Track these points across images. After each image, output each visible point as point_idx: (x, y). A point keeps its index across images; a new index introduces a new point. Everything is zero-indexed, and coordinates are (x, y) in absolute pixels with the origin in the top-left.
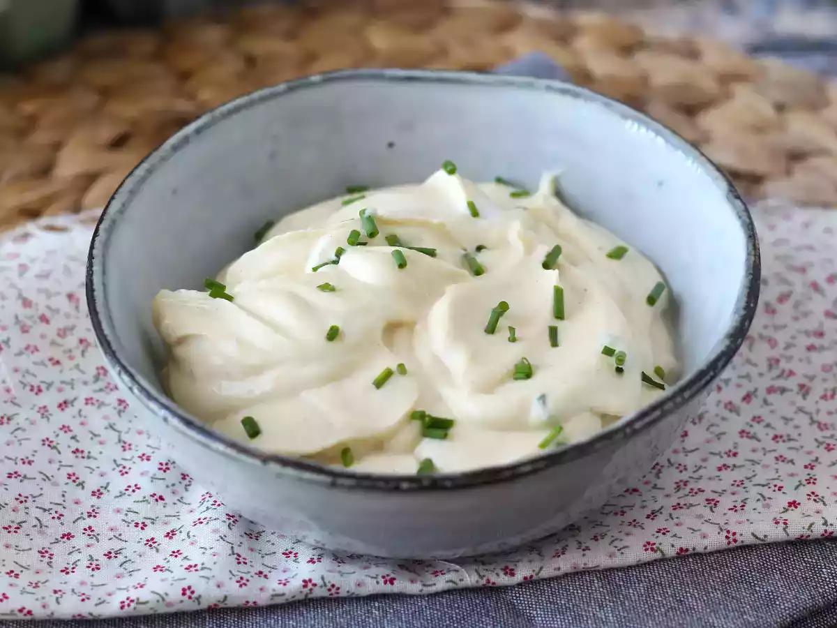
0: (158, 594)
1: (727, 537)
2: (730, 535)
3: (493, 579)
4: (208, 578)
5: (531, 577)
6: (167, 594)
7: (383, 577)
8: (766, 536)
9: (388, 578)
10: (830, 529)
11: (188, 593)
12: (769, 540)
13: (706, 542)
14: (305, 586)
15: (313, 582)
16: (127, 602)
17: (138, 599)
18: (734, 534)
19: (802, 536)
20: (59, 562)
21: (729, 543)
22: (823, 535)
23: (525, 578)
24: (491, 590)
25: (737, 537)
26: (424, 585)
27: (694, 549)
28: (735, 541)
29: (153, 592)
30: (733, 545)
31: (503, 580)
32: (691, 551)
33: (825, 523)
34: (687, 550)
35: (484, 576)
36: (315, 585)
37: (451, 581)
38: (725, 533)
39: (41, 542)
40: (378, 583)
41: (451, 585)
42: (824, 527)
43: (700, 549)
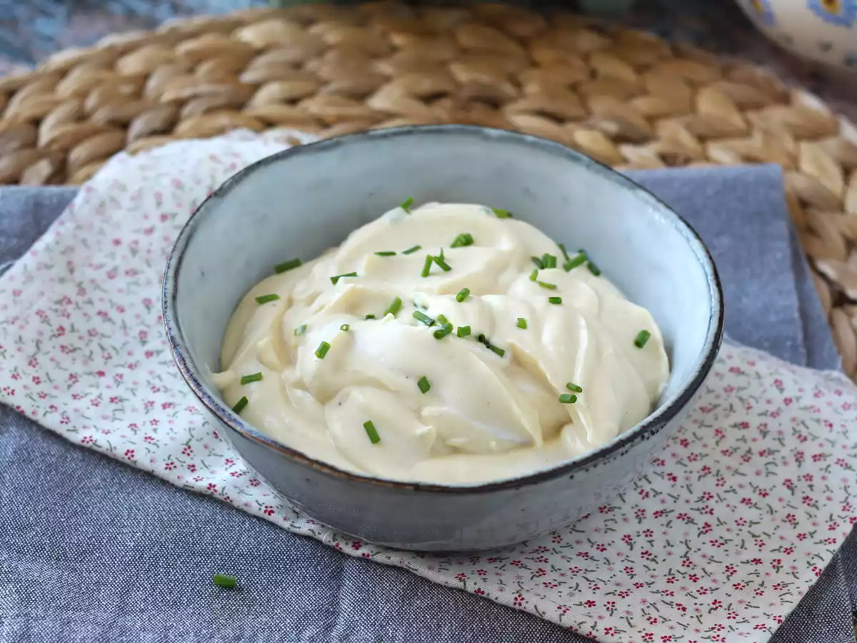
0: (110, 444)
1: (516, 599)
2: (519, 599)
3: (341, 546)
4: (149, 451)
5: (368, 555)
6: (115, 448)
7: (266, 507)
8: (544, 613)
9: (269, 509)
10: (594, 633)
11: (130, 454)
12: (546, 617)
13: (499, 594)
14: (209, 488)
15: (216, 488)
16: (88, 439)
17: (96, 441)
18: (523, 599)
19: (571, 628)
20: (77, 389)
21: (515, 604)
22: (587, 635)
23: (364, 554)
24: (336, 552)
25: (523, 602)
26: (291, 525)
27: (488, 594)
28: (520, 604)
29: (108, 441)
30: (517, 607)
31: (348, 549)
32: (485, 595)
33: (593, 627)
34: (483, 593)
35: (337, 540)
36: (216, 491)
37: (313, 531)
38: (517, 595)
39: (78, 368)
40: (260, 509)
41: (310, 533)
42: (591, 630)
43: (492, 597)
